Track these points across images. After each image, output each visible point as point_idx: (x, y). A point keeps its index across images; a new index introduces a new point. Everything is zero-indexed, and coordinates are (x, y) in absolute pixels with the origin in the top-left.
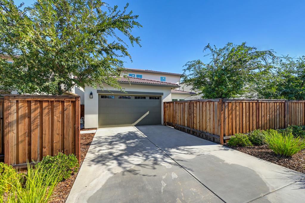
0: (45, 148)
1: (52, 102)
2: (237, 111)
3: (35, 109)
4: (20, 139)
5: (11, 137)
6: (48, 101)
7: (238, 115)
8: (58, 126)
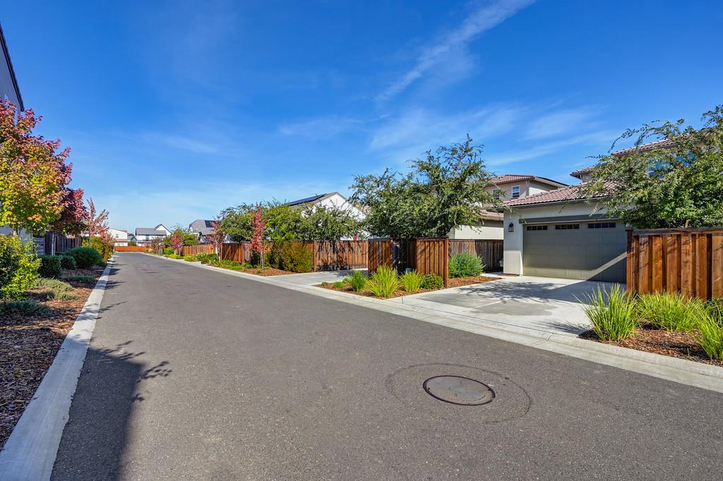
0: (431, 269)
3: (428, 246)
4: (422, 263)
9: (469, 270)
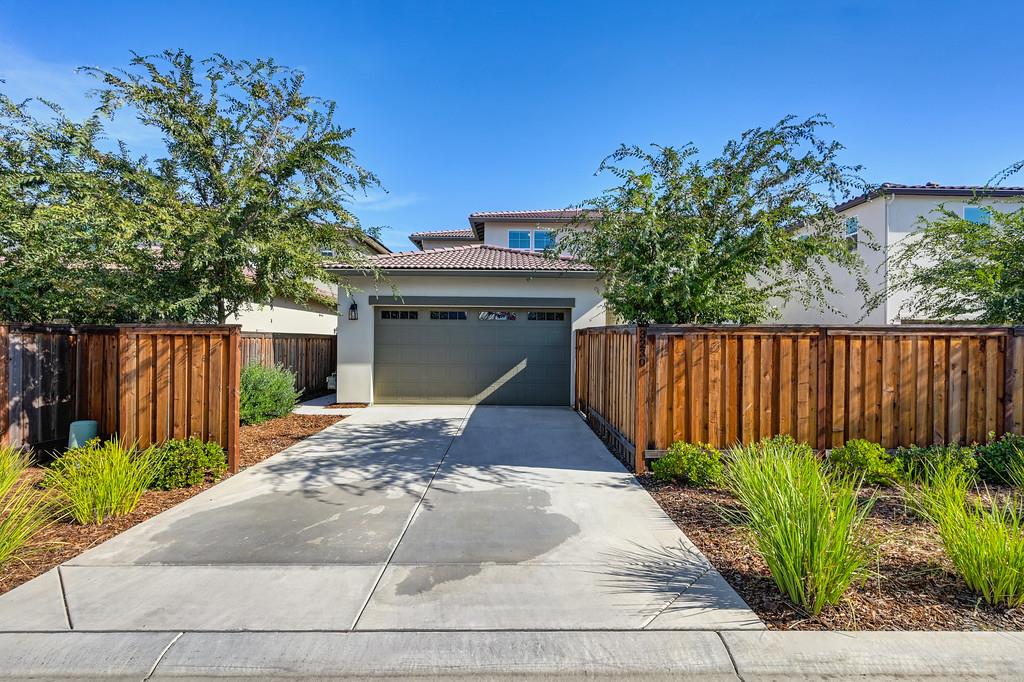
0: (177, 426)
1: (189, 337)
2: (711, 369)
3: (164, 351)
4: (141, 405)
5: (129, 400)
6: (183, 336)
7: (715, 381)
8: (199, 384)
9: (269, 405)
